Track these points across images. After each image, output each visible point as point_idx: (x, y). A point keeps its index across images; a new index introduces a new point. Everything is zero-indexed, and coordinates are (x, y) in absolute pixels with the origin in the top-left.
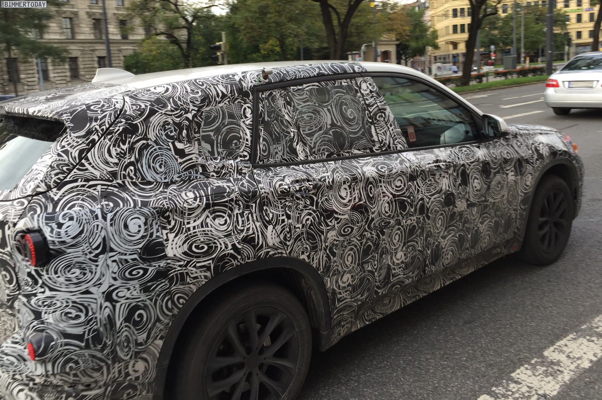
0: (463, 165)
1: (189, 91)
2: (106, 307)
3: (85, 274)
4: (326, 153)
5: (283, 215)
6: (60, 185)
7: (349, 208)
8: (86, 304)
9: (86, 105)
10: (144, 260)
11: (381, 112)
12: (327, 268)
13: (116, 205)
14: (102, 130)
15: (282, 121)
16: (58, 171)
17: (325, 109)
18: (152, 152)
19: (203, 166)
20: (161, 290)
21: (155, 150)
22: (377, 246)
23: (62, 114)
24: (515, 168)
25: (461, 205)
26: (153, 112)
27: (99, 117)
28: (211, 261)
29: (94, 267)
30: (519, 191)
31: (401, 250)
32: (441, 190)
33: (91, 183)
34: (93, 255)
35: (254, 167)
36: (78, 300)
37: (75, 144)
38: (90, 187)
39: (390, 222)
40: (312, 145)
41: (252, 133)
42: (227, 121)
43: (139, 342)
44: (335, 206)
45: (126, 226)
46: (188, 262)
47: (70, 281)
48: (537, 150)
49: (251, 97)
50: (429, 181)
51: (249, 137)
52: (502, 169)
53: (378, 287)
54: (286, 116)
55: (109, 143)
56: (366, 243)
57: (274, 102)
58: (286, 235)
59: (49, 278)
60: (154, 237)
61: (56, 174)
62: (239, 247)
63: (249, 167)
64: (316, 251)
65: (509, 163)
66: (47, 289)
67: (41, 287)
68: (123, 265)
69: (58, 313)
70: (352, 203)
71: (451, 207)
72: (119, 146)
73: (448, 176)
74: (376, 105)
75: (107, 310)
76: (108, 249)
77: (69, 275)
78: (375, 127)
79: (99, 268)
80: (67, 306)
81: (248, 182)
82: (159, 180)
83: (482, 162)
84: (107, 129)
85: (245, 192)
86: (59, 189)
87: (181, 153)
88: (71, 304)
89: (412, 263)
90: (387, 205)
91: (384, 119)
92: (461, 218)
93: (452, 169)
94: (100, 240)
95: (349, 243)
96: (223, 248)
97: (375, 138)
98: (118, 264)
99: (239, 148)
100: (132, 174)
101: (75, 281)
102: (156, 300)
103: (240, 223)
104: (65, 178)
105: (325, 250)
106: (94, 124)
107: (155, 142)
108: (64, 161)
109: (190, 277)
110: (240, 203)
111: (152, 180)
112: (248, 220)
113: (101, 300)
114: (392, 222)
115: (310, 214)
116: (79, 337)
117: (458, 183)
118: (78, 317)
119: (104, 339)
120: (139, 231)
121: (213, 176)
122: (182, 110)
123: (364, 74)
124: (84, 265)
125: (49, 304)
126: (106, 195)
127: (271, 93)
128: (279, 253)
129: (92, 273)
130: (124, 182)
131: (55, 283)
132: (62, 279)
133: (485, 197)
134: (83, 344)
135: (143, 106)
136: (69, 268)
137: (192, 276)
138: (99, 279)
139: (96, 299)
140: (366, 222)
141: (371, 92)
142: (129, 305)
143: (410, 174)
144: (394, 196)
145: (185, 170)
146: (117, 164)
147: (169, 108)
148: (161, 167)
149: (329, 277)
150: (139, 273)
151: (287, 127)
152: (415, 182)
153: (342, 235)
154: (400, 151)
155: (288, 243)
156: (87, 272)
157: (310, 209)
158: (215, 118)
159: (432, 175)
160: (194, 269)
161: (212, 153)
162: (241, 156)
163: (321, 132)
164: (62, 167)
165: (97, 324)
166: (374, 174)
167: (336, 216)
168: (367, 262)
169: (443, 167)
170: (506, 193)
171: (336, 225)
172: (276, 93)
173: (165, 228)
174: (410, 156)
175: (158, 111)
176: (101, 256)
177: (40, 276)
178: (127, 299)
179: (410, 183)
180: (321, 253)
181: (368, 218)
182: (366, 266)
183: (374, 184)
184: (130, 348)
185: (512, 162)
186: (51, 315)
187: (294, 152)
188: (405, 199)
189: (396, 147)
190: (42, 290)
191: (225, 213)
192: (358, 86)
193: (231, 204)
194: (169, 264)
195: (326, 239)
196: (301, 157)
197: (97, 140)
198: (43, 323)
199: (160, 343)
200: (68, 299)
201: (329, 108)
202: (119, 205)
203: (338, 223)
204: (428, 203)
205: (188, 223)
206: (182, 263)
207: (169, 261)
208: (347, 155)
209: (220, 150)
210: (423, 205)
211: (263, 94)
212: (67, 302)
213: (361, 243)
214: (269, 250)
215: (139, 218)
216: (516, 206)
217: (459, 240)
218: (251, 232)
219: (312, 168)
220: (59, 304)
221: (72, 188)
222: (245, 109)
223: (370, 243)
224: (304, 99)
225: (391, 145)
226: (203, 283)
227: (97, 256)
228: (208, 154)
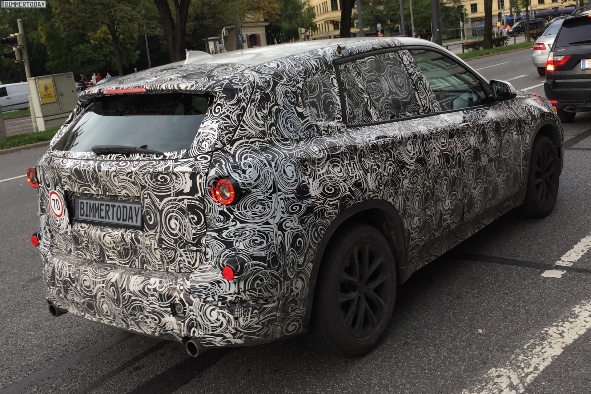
0: (483, 125)
1: (294, 66)
2: (279, 235)
3: (265, 209)
4: (390, 115)
5: (375, 165)
6: (232, 143)
7: (414, 160)
8: (266, 232)
9: (228, 79)
10: (300, 199)
11: (420, 80)
12: (405, 210)
13: (274, 157)
14: (247, 98)
15: (357, 89)
16: (226, 132)
17: (383, 78)
18: (283, 115)
19: (317, 126)
20: (310, 222)
21: (285, 113)
22: (433, 193)
23: (214, 88)
24: (517, 128)
25: (484, 160)
26: (276, 84)
27: (242, 88)
28: (337, 201)
29: (270, 203)
30: (521, 149)
31: (448, 199)
32: (471, 146)
33: (252, 140)
34: (269, 194)
35: (348, 127)
36: (261, 230)
37: (232, 110)
38: (252, 143)
39: (440, 173)
40: (380, 109)
41: (340, 99)
42: (323, 89)
43: (299, 264)
44: (406, 159)
45: (285, 172)
46: (325, 201)
47: (256, 214)
48: (531, 113)
49: (334, 70)
50: (462, 138)
51: (339, 102)
52: (508, 128)
53: (435, 231)
54: (359, 84)
55: (255, 109)
56: (427, 191)
57: (349, 73)
58: (379, 182)
59: (240, 213)
60: (301, 181)
61: (226, 134)
62: (353, 190)
63: (344, 127)
64: (397, 196)
65: (512, 123)
66: (238, 222)
67: (233, 221)
68: (287, 202)
69: (248, 240)
70: (416, 156)
71: (478, 161)
72: (262, 111)
73: (473, 134)
74: (415, 75)
75: (280, 237)
76: (277, 189)
77: (255, 210)
78: (418, 93)
79: (273, 204)
80: (254, 234)
81: (348, 139)
82: (292, 137)
83: (495, 122)
84: (250, 98)
85: (349, 146)
86: (232, 145)
87: (301, 116)
88: (257, 233)
89: (456, 209)
90: (438, 158)
91: (423, 85)
92: (484, 172)
93: (476, 128)
94: (271, 183)
95: (416, 190)
96: (344, 190)
97: (419, 103)
98: (284, 201)
99: (334, 112)
100: (275, 133)
101: (259, 214)
102: (308, 230)
103: (350, 171)
104: (233, 136)
105: (403, 195)
106: (240, 94)
107: (283, 107)
108: (229, 123)
109: (327, 213)
110: (347, 155)
111: (288, 137)
112: (355, 169)
113: (276, 229)
114: (442, 173)
115: (391, 165)
116: (263, 259)
117: (481, 140)
118: (262, 243)
119: (279, 260)
120: (293, 175)
121: (324, 134)
122: (294, 81)
123: (402, 47)
124: (264, 202)
125: (239, 234)
126: (264, 149)
127: (346, 66)
128: (376, 196)
129: (269, 207)
130: (271, 139)
131: (245, 216)
132: (250, 213)
133: (499, 153)
134: (266, 265)
135: (268, 79)
136: (255, 204)
137: (328, 212)
138: (274, 213)
139: (272, 229)
140: (426, 172)
141: (410, 63)
142: (293, 233)
143: (450, 133)
144: (442, 151)
145: (307, 129)
146: (263, 125)
147: (285, 79)
148: (291, 127)
149: (405, 218)
150: (296, 208)
151: (362, 94)
152: (453, 139)
153: (412, 183)
154: (438, 114)
155: (381, 188)
156: (266, 207)
157: (390, 161)
158: (315, 86)
159: (463, 133)
160: (328, 206)
161: (318, 116)
162: (337, 119)
163: (384, 98)
164: (229, 128)
165: (274, 249)
166: (427, 132)
167: (407, 166)
168: (427, 208)
169: (471, 126)
170: (513, 150)
171: (408, 175)
172: (350, 65)
173: (305, 174)
174: (444, 116)
175: (279, 83)
176: (273, 195)
177: (232, 212)
178: (292, 229)
179: (450, 140)
180: (400, 197)
181: (427, 169)
182: (427, 211)
183: (427, 140)
184: (294, 269)
185: (514, 122)
186: (241, 243)
187: (369, 114)
188: (449, 153)
189: (434, 110)
190: (234, 223)
191: (339, 163)
192: (400, 58)
193: (342, 156)
194: (313, 202)
195: (403, 186)
196: (375, 119)
197: (246, 106)
198: (235, 250)
199: (311, 265)
200: (255, 229)
201: (385, 77)
202: (276, 157)
203: (409, 173)
204: (463, 157)
205: (319, 171)
206: (320, 202)
207: (313, 200)
208: (403, 116)
209: (323, 113)
210: (460, 158)
211: (341, 67)
212: (254, 231)
213: (423, 191)
214: (370, 193)
215: (291, 166)
216: (520, 162)
217: (485, 191)
218: (358, 178)
219: (384, 127)
220: (248, 233)
221: (240, 144)
222: (332, 79)
223: (428, 191)
224: (368, 70)
225: (431, 108)
226: (334, 218)
227: (271, 194)
228: (316, 117)
